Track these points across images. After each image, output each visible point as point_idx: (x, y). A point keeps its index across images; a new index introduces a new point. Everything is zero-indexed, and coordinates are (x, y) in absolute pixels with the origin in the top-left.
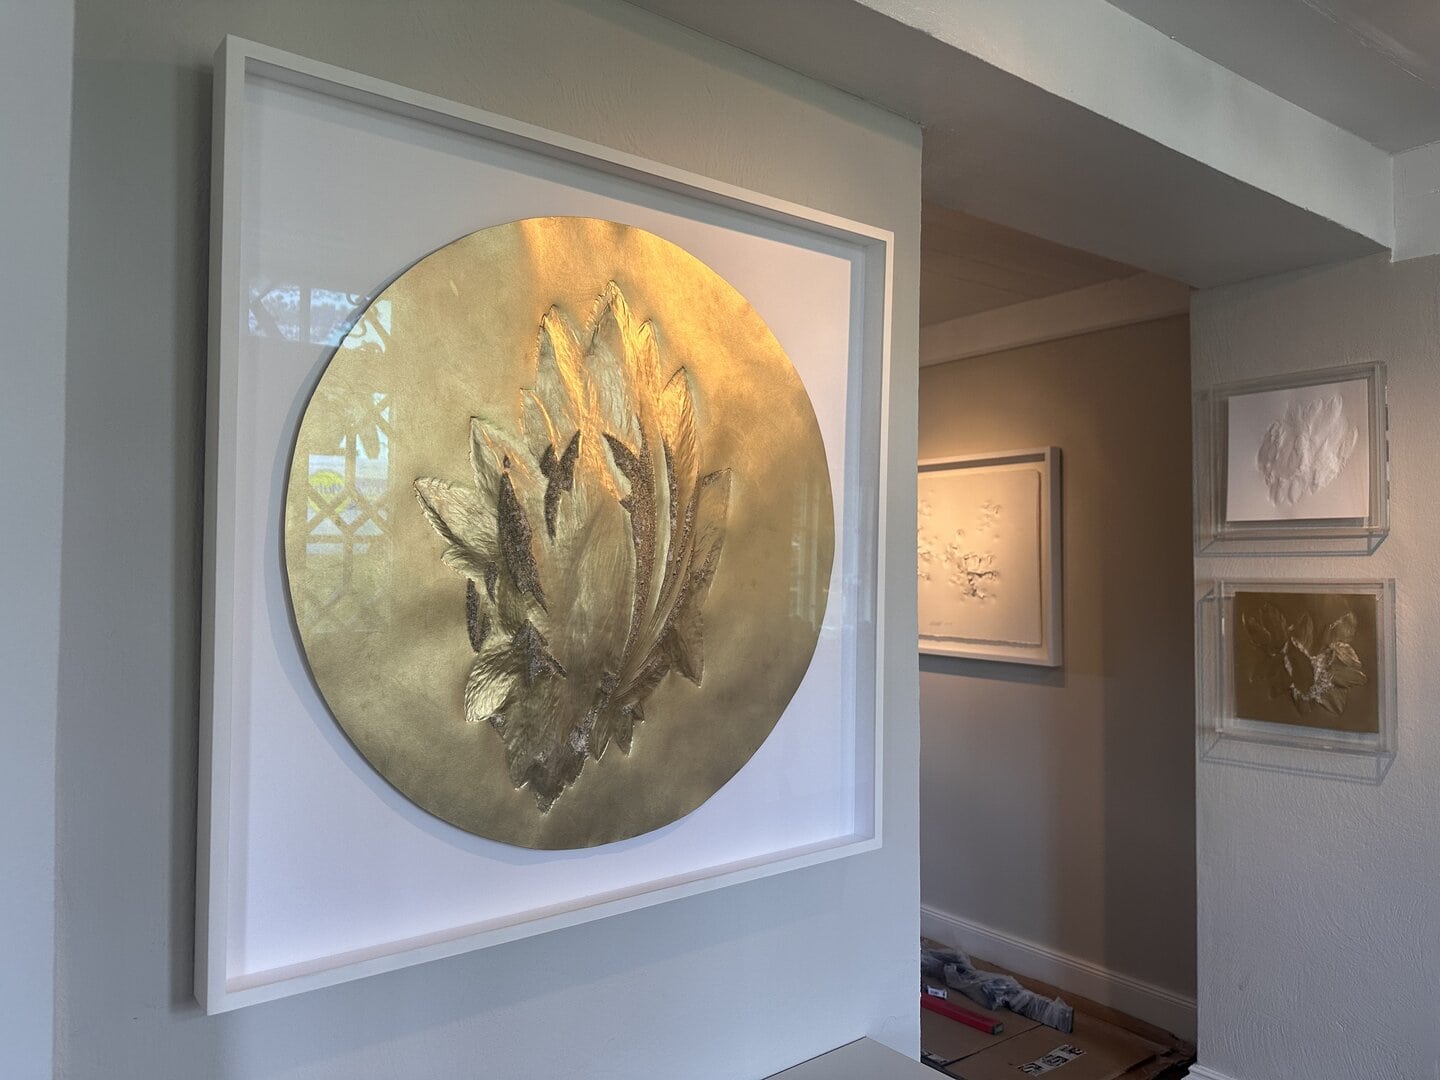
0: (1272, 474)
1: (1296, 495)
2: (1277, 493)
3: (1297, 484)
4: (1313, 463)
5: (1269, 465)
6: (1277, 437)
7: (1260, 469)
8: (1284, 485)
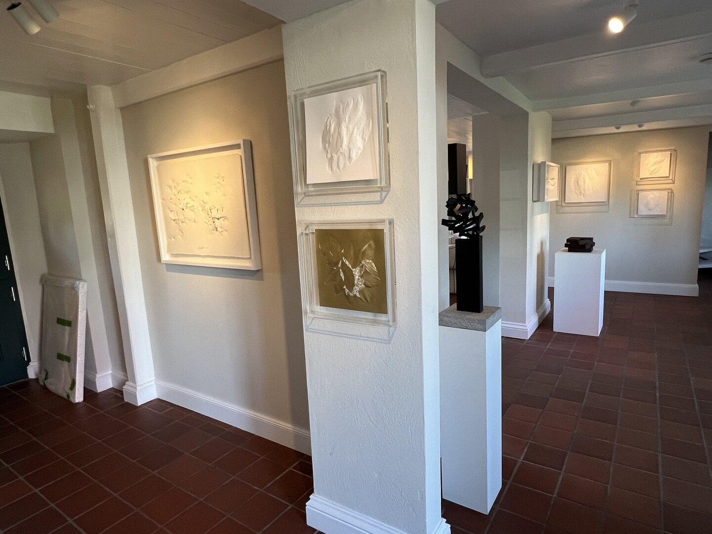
0: (329, 151)
1: (341, 166)
2: (331, 164)
3: (341, 158)
4: (349, 143)
5: (327, 145)
6: (330, 126)
7: (323, 148)
8: (335, 159)
